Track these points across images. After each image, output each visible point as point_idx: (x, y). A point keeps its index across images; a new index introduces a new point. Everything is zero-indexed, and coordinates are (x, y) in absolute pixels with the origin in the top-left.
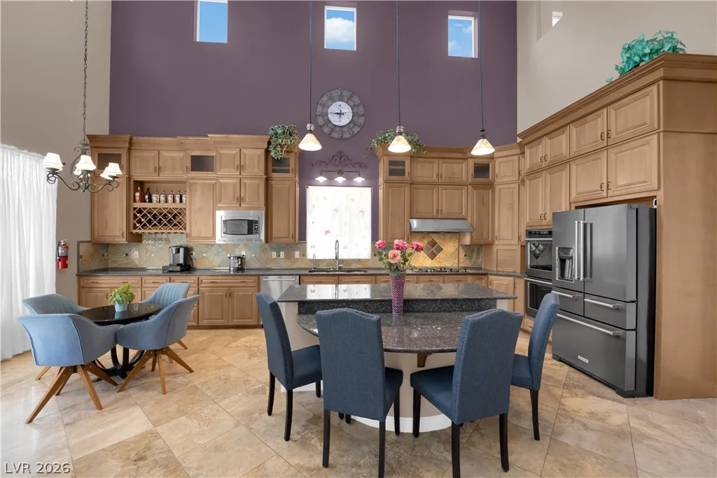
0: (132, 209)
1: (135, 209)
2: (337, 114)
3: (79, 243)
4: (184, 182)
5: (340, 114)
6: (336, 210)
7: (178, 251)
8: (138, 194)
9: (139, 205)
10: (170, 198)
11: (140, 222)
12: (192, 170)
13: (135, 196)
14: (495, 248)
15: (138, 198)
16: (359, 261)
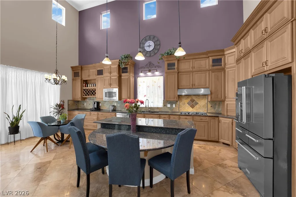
0: (83, 90)
1: (83, 89)
2: (148, 46)
3: (68, 101)
4: (95, 80)
5: (149, 46)
6: (148, 86)
7: (95, 103)
8: (84, 84)
9: (85, 88)
10: (93, 85)
11: (85, 94)
12: (98, 75)
13: (83, 85)
14: (226, 103)
15: (84, 86)
16: (158, 108)
